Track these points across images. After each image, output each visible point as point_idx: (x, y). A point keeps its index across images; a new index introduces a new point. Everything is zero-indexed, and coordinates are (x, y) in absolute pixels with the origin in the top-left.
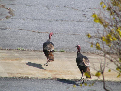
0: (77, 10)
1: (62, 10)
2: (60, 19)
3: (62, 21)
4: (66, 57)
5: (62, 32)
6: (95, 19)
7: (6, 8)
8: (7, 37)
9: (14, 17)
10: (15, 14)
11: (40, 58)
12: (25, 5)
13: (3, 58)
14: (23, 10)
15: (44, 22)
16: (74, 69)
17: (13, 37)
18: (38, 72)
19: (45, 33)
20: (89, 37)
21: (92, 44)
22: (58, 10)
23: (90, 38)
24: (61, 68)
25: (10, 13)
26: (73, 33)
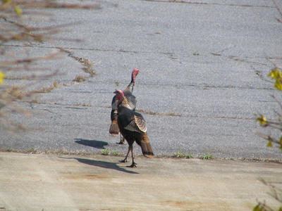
0: (243, 61)
1: (207, 63)
2: (201, 82)
3: (207, 87)
4: (216, 172)
5: (207, 112)
6: (277, 82)
7: (76, 59)
8: (79, 125)
9: (94, 79)
10: (97, 71)
11: (155, 172)
12: (121, 51)
13: (70, 173)
14: (116, 63)
15: (164, 90)
16: (235, 198)
17: (93, 125)
18: (150, 205)
19: (167, 115)
20: (264, 123)
21: (270, 139)
22: (198, 62)
23: (266, 126)
24: (203, 196)
25: (85, 70)
26: (231, 115)
